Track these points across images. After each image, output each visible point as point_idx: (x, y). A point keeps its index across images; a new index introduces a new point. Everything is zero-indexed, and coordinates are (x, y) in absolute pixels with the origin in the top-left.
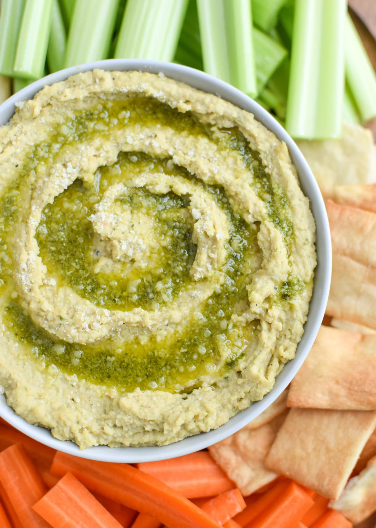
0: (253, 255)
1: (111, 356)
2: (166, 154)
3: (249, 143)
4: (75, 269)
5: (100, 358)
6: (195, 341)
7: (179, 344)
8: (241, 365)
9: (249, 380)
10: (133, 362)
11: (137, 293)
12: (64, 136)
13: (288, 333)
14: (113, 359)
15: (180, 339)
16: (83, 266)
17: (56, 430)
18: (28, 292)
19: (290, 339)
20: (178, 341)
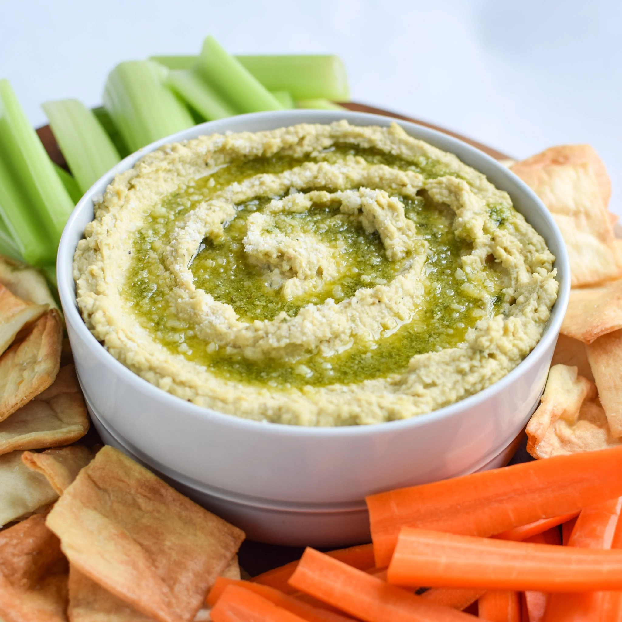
0: (437, 218)
1: (365, 353)
2: (283, 187)
3: (358, 145)
4: (262, 307)
5: (354, 359)
6: (443, 304)
7: (428, 314)
8: (509, 292)
9: (530, 291)
10: (393, 348)
11: (346, 296)
12: (164, 217)
13: (531, 247)
14: (369, 355)
15: (425, 309)
16: (269, 300)
17: (363, 415)
18: (227, 330)
19: (537, 251)
20: (426, 312)
